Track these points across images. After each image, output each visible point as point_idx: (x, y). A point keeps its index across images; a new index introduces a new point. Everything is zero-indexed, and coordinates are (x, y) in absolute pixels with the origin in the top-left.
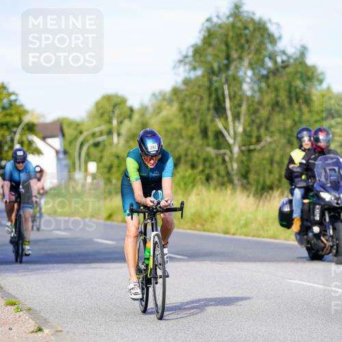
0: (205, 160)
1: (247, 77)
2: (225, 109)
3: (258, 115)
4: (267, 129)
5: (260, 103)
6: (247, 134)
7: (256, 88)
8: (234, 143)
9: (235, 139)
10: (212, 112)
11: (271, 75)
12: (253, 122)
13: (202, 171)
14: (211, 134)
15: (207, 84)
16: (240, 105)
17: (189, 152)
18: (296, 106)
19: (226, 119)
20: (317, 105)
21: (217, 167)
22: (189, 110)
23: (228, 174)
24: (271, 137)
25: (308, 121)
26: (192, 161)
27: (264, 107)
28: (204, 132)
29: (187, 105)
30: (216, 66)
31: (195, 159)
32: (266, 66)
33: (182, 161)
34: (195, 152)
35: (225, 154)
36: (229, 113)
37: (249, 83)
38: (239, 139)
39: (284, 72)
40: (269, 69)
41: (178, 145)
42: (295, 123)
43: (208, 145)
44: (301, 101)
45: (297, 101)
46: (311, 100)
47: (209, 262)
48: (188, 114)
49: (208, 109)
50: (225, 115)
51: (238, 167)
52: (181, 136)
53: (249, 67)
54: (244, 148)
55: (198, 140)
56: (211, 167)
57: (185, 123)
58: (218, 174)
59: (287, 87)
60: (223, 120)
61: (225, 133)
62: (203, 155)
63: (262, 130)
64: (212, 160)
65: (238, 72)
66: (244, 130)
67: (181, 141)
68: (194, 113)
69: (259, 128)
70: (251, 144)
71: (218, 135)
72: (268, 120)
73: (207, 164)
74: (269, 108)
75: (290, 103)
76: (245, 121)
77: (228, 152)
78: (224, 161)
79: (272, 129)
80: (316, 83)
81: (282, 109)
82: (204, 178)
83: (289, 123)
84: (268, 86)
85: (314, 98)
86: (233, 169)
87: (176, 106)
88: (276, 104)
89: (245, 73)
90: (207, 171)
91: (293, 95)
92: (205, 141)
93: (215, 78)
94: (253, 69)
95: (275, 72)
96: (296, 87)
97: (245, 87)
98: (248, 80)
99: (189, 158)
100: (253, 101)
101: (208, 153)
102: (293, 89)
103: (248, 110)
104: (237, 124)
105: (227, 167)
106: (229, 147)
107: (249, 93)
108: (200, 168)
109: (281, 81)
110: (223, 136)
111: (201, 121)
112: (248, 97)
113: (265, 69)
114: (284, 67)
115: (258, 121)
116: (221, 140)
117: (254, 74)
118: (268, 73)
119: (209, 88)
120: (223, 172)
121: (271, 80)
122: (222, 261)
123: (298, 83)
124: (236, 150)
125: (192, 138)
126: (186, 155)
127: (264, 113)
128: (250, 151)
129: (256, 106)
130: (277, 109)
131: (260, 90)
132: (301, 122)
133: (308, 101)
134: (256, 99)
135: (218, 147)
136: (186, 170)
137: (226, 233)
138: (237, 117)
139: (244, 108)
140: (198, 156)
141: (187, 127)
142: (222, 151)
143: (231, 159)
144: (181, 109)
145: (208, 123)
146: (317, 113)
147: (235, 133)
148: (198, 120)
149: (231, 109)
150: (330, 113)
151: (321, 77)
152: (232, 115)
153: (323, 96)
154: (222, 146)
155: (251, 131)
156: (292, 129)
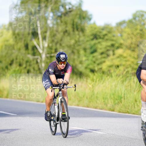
0: (27, 62)
1: (50, 17)
2: (37, 34)
3: (56, 37)
4: (61, 45)
5: (57, 31)
6: (50, 48)
7: (55, 22)
8: (43, 53)
9: (43, 50)
10: (31, 35)
11: (63, 16)
12: (53, 41)
13: (25, 68)
14: (30, 48)
16: (46, 32)
17: (18, 58)
18: (77, 33)
19: (39, 39)
20: (88, 31)
21: (33, 66)
22: (18, 34)
23: (39, 69)
24: (63, 49)
25: (83, 41)
26: (20, 62)
27: (59, 33)
28: (27, 47)
29: (17, 31)
31: (21, 61)
32: (60, 11)
33: (14, 62)
34: (21, 57)
35: (38, 58)
36: (40, 36)
37: (51, 20)
38: (45, 50)
39: (70, 14)
41: (12, 53)
42: (76, 42)
43: (29, 54)
44: (79, 30)
45: (77, 30)
46: (85, 29)
47: (28, 117)
48: (17, 36)
49: (29, 34)
50: (37, 38)
51: (45, 66)
52: (13, 48)
53: (51, 11)
54: (48, 55)
55: (23, 51)
56: (30, 65)
57: (16, 41)
58: (34, 69)
59: (72, 22)
60: (37, 40)
61: (38, 47)
62: (26, 59)
63: (58, 46)
64: (31, 62)
65: (45, 14)
66: (48, 46)
67: (14, 51)
68: (21, 36)
69: (56, 44)
70: (52, 53)
71: (34, 48)
72: (61, 40)
73: (28, 64)
74: (62, 34)
75: (73, 31)
76: (49, 40)
77: (39, 57)
78: (37, 62)
79: (63, 45)
80: (87, 20)
81: (69, 34)
82: (26, 71)
83: (73, 42)
84: (62, 22)
85: (86, 28)
86: (42, 67)
87: (11, 32)
88: (66, 32)
89: (49, 15)
90: (28, 68)
91: (75, 26)
92: (27, 51)
94: (53, 12)
95: (66, 14)
96: (77, 23)
97: (49, 22)
98: (50, 18)
99: (18, 60)
100: (53, 30)
101: (28, 58)
102: (75, 23)
103: (50, 35)
104: (44, 42)
105: (38, 66)
106: (40, 54)
107: (51, 25)
108: (24, 66)
109: (68, 19)
110: (37, 49)
111: (25, 41)
112: (50, 28)
113: (60, 12)
114: (70, 12)
115: (56, 41)
116: (36, 51)
117: (54, 15)
118: (62, 14)
120: (36, 68)
121: (63, 18)
122: (35, 116)
123: (77, 20)
124: (44, 56)
125: (20, 49)
126: (17, 59)
127: (59, 36)
128: (51, 57)
129: (55, 32)
130: (66, 34)
131: (57, 24)
132: (79, 41)
133: (83, 30)
134: (55, 29)
135: (34, 54)
136: (16, 67)
137: (38, 101)
138: (44, 38)
139: (48, 34)
140: (23, 60)
141: (17, 43)
142: (36, 57)
143: (41, 61)
144: (14, 34)
145: (29, 42)
146: (88, 37)
147: (43, 47)
148: (23, 40)
149: (41, 34)
150: (95, 37)
151: (90, 17)
152: (42, 37)
153: (92, 27)
154: (36, 54)
155: (52, 46)
156: (74, 45)
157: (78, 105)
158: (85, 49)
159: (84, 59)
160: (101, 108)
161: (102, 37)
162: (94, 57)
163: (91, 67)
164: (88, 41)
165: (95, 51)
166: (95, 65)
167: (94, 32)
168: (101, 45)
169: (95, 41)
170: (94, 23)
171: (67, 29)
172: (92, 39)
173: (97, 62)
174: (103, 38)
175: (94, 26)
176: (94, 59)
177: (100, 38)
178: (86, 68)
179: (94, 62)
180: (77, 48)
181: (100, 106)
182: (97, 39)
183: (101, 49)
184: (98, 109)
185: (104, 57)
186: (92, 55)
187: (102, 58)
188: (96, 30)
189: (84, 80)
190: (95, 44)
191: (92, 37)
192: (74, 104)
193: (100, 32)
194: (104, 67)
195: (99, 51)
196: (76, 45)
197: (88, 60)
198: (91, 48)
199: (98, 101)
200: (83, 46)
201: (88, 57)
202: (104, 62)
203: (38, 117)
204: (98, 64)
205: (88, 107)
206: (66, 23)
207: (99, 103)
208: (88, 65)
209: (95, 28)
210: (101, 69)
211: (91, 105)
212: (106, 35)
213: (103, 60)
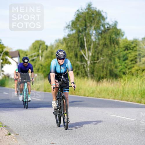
0: (76, 67)
1: (93, 33)
2: (84, 46)
3: (98, 49)
4: (101, 54)
5: (98, 44)
6: (93, 56)
7: (97, 38)
8: (88, 60)
9: (88, 58)
10: (79, 47)
11: (103, 33)
12: (96, 51)
13: (75, 71)
14: (79, 56)
15: (77, 36)
16: (90, 45)
18: (113, 45)
19: (85, 50)
20: (121, 44)
21: (81, 70)
22: (70, 47)
23: (86, 72)
24: (103, 57)
25: (118, 51)
27: (100, 46)
28: (76, 56)
29: (69, 44)
30: (81, 29)
34: (72, 63)
35: (84, 64)
36: (86, 48)
37: (95, 36)
38: (90, 58)
39: (108, 32)
40: (102, 30)
42: (112, 52)
43: (78, 61)
44: (115, 43)
45: (113, 43)
46: (119, 43)
47: (78, 108)
49: (78, 46)
51: (90, 70)
53: (94, 29)
54: (92, 62)
55: (74, 59)
56: (79, 69)
58: (82, 72)
59: (109, 38)
60: (83, 51)
61: (84, 56)
63: (99, 55)
64: (79, 67)
65: (90, 31)
68: (72, 48)
69: (98, 54)
70: (95, 60)
71: (82, 56)
72: (102, 51)
73: (77, 68)
74: (102, 46)
75: (111, 44)
76: (92, 51)
78: (84, 67)
79: (103, 54)
80: (121, 36)
81: (107, 46)
82: (76, 74)
83: (110, 52)
84: (102, 37)
85: (120, 42)
86: (87, 70)
87: (65, 45)
88: (105, 45)
89: (93, 32)
90: (77, 71)
91: (112, 41)
92: (76, 59)
93: (80, 34)
94: (96, 30)
95: (105, 31)
96: (113, 38)
97: (93, 37)
98: (94, 35)
100: (96, 43)
101: (77, 64)
102: (112, 38)
103: (94, 47)
104: (89, 52)
105: (85, 70)
106: (86, 61)
107: (94, 40)
108: (74, 70)
109: (107, 35)
110: (84, 57)
111: (75, 51)
112: (93, 42)
113: (100, 30)
114: (108, 30)
115: (98, 51)
116: (83, 59)
117: (96, 32)
118: (102, 32)
119: (78, 38)
120: (83, 72)
121: (103, 35)
122: (83, 107)
123: (114, 36)
124: (89, 63)
125: (71, 58)
127: (100, 48)
128: (94, 63)
130: (105, 46)
131: (99, 39)
132: (115, 51)
133: (118, 43)
134: (97, 42)
135: (82, 61)
137: (85, 96)
138: (89, 49)
139: (92, 46)
140: (74, 65)
141: (69, 53)
142: (83, 63)
143: (87, 66)
144: (67, 46)
145: (78, 52)
146: (121, 48)
147: (88, 56)
148: (74, 50)
149: (87, 46)
150: (127, 48)
151: (123, 34)
152: (87, 49)
153: (124, 41)
154: (84, 61)
155: (95, 55)
156: (111, 55)
157: (114, 99)
158: (119, 58)
159: (119, 64)
160: (131, 101)
161: (132, 48)
162: (125, 63)
163: (124, 70)
164: (121, 51)
165: (126, 59)
166: (127, 69)
167: (126, 45)
168: (131, 54)
169: (126, 52)
170: (126, 38)
171: (106, 42)
172: (125, 50)
173: (128, 67)
174: (132, 50)
175: (126, 41)
176: (126, 65)
177: (130, 49)
178: (120, 71)
179: (126, 67)
180: (113, 57)
181: (131, 99)
182: (128, 50)
183: (131, 57)
184: (129, 101)
185: (133, 64)
186: (124, 62)
187: (131, 64)
188: (127, 43)
189: (118, 80)
190: (126, 54)
191: (124, 49)
192: (111, 98)
193: (130, 45)
194: (133, 70)
195: (130, 59)
196: (112, 55)
197: (121, 65)
198: (124, 56)
199: (129, 96)
200: (118, 55)
201: (121, 63)
202: (134, 67)
203: (85, 107)
204: (129, 69)
205: (121, 100)
206: (105, 38)
207: (130, 97)
208: (122, 69)
209: (127, 42)
210: (131, 72)
211: (124, 99)
212: (135, 47)
213: (133, 65)
